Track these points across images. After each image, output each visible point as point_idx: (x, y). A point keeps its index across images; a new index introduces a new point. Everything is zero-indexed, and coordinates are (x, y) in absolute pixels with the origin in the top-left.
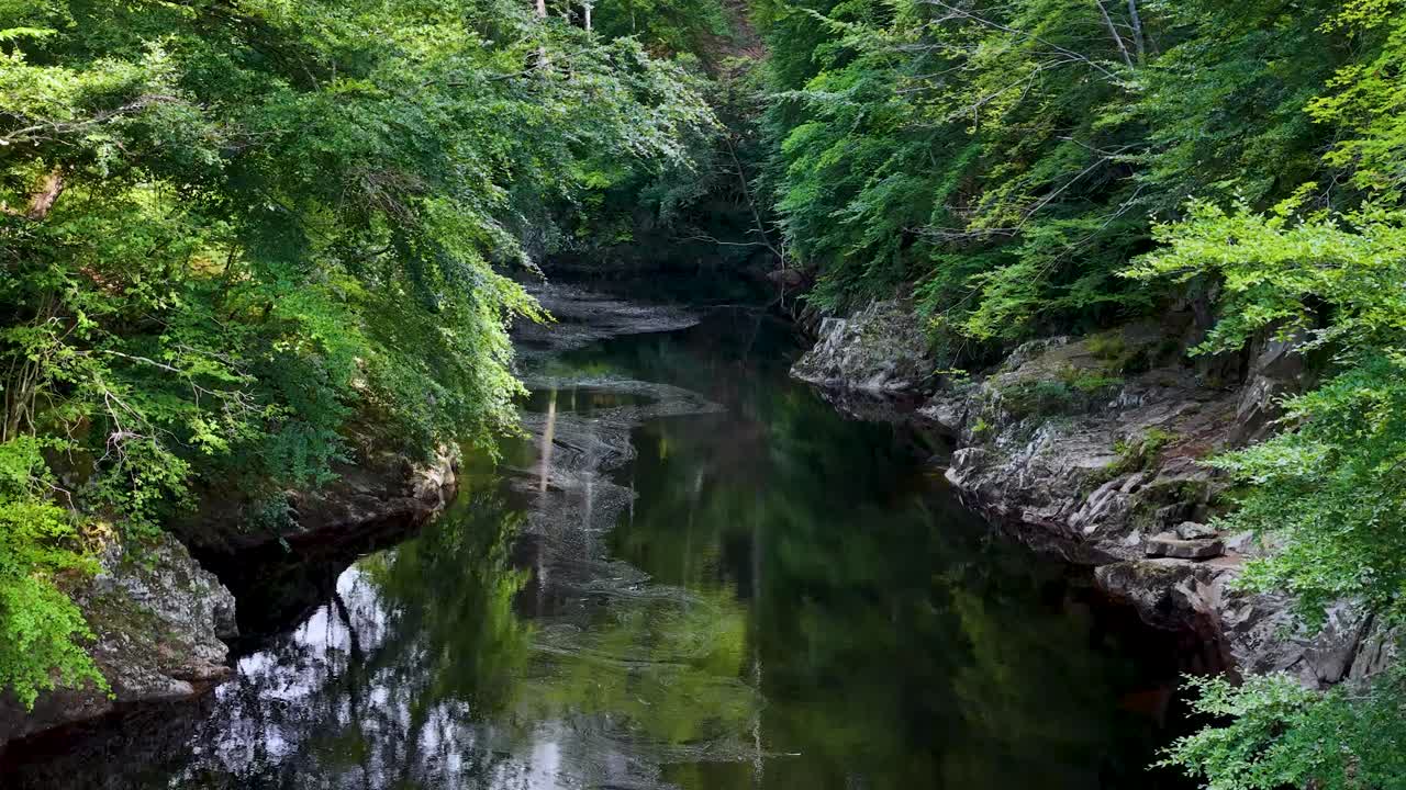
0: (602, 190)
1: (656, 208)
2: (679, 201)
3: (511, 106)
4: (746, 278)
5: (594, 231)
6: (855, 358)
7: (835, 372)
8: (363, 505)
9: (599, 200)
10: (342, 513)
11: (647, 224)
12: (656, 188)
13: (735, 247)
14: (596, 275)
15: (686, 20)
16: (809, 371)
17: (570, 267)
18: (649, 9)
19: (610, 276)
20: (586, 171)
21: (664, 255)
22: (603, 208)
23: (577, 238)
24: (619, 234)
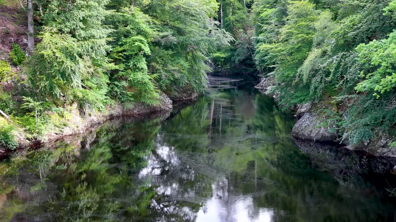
0: (224, 58)
1: (235, 61)
2: (239, 60)
3: (208, 38)
4: (253, 76)
5: (222, 67)
6: (265, 84)
7: (262, 86)
8: (185, 97)
9: (223, 60)
10: (182, 98)
11: (233, 65)
12: (235, 57)
13: (251, 70)
14: (222, 75)
15: (242, 22)
16: (258, 86)
17: (217, 74)
18: (234, 20)
19: (225, 76)
20: (221, 54)
21: (236, 71)
22: (224, 61)
23: (219, 68)
24: (227, 67)
